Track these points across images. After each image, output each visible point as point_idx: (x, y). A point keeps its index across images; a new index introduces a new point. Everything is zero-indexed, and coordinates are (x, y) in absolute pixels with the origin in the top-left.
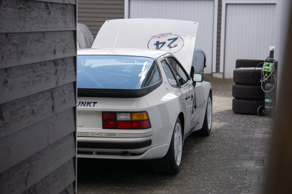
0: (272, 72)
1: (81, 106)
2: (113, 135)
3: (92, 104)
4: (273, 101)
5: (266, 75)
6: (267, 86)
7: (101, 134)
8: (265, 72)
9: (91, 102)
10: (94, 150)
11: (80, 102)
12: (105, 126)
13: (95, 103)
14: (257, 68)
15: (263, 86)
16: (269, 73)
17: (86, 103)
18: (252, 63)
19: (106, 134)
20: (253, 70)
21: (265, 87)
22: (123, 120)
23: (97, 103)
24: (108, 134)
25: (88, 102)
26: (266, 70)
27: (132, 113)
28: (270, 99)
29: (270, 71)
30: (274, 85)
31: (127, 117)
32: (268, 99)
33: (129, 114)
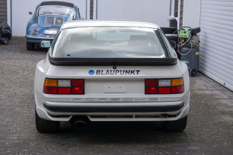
0: (190, 38)
1: (126, 74)
2: (155, 100)
3: (136, 72)
4: (189, 62)
5: (183, 41)
6: (183, 50)
7: (144, 99)
8: (182, 38)
9: (134, 71)
10: (134, 114)
11: (124, 71)
12: (147, 92)
13: (138, 71)
14: (174, 35)
15: (179, 50)
16: (185, 39)
17: (129, 71)
18: (165, 30)
19: (149, 99)
20: (170, 36)
21: (181, 50)
22: (164, 85)
23: (140, 71)
24: (151, 99)
25: (132, 71)
26: (183, 37)
27: (171, 79)
28: (186, 61)
29: (187, 37)
30: (190, 49)
31: (167, 83)
32: (184, 61)
33: (169, 80)
